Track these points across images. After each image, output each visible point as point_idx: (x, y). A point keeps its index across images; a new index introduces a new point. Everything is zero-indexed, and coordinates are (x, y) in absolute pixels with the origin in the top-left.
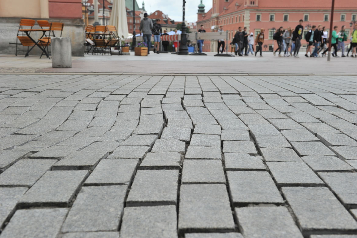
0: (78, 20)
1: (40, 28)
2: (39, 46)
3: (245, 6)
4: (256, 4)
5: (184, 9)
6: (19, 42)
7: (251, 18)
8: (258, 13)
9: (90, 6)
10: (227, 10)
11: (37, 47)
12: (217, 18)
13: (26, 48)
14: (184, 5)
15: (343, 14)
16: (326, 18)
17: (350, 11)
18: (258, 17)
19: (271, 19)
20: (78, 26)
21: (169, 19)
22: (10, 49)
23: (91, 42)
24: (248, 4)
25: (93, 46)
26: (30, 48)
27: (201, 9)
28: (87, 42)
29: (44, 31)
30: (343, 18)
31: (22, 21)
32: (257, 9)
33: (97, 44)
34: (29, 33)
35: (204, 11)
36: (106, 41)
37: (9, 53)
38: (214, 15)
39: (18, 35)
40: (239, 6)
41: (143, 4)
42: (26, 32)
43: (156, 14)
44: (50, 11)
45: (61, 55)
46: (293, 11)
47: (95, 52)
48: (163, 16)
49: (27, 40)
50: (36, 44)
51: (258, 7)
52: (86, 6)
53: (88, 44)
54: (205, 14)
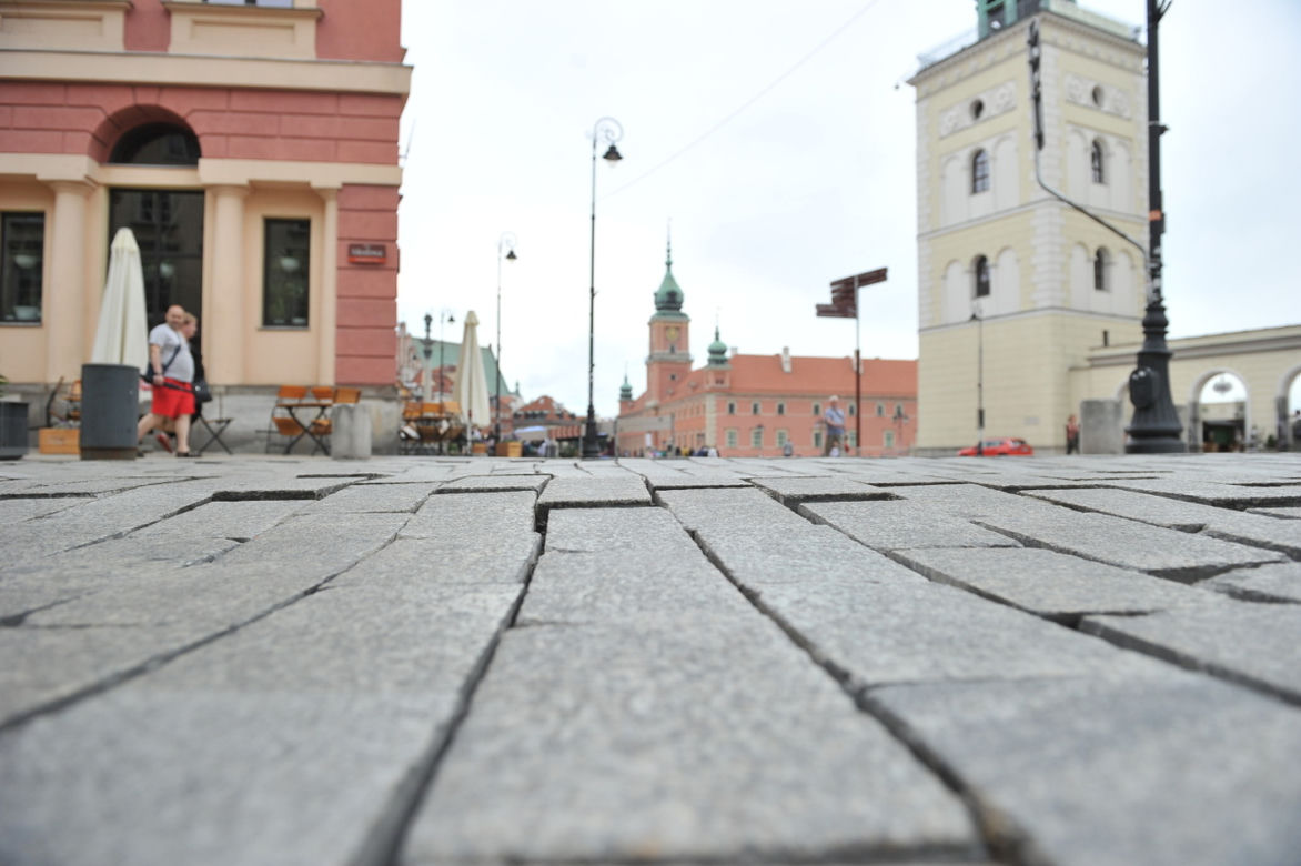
0: (389, 389)
1: (314, 401)
2: (312, 434)
3: (707, 387)
4: (727, 384)
5: (591, 377)
6: (275, 428)
7: (719, 408)
8: (731, 400)
9: (416, 389)
10: (673, 394)
11: (307, 439)
12: (656, 409)
13: (286, 439)
14: (591, 371)
15: (880, 403)
16: (851, 411)
17: (892, 398)
18: (731, 408)
19: (755, 410)
20: (388, 399)
21: (566, 411)
22: (257, 443)
23: (413, 434)
24: (712, 383)
25: (417, 440)
26: (294, 438)
27: (626, 394)
28: (406, 434)
29: (324, 407)
30: (880, 410)
31: (281, 391)
32: (729, 393)
33: (425, 436)
34: (294, 410)
35: (629, 396)
36: (442, 431)
37: (254, 451)
38: (651, 403)
39: (273, 415)
40: (695, 388)
41: (517, 385)
42: (289, 408)
43: (542, 401)
44: (338, 373)
45: (351, 436)
46: (793, 396)
47: (419, 452)
48: (554, 405)
49: (288, 426)
50: (306, 430)
51: (730, 388)
52: (408, 389)
53: (408, 437)
54: (634, 402)
